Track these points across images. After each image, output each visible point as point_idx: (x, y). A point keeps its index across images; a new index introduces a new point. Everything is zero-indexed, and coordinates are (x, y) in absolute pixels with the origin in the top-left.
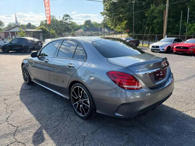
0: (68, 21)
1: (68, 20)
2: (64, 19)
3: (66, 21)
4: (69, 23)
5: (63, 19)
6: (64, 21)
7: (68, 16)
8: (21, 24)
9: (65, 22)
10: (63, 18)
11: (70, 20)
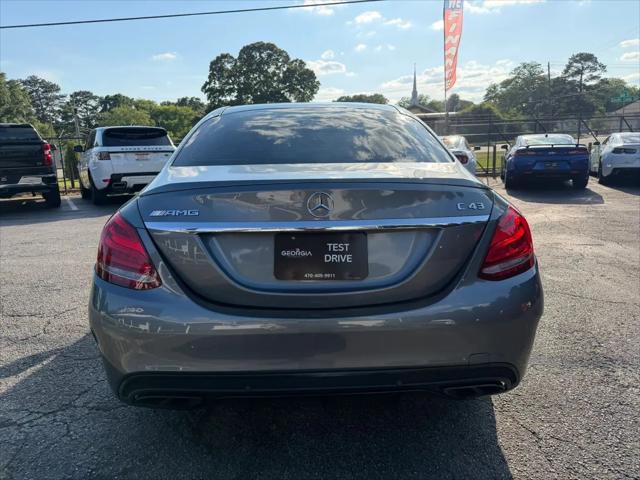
0: (584, 77)
1: (586, 74)
2: (574, 69)
3: (578, 78)
4: (588, 84)
5: (566, 71)
6: (570, 79)
7: (589, 57)
8: (429, 101)
9: (570, 83)
10: (569, 67)
11: (595, 74)
